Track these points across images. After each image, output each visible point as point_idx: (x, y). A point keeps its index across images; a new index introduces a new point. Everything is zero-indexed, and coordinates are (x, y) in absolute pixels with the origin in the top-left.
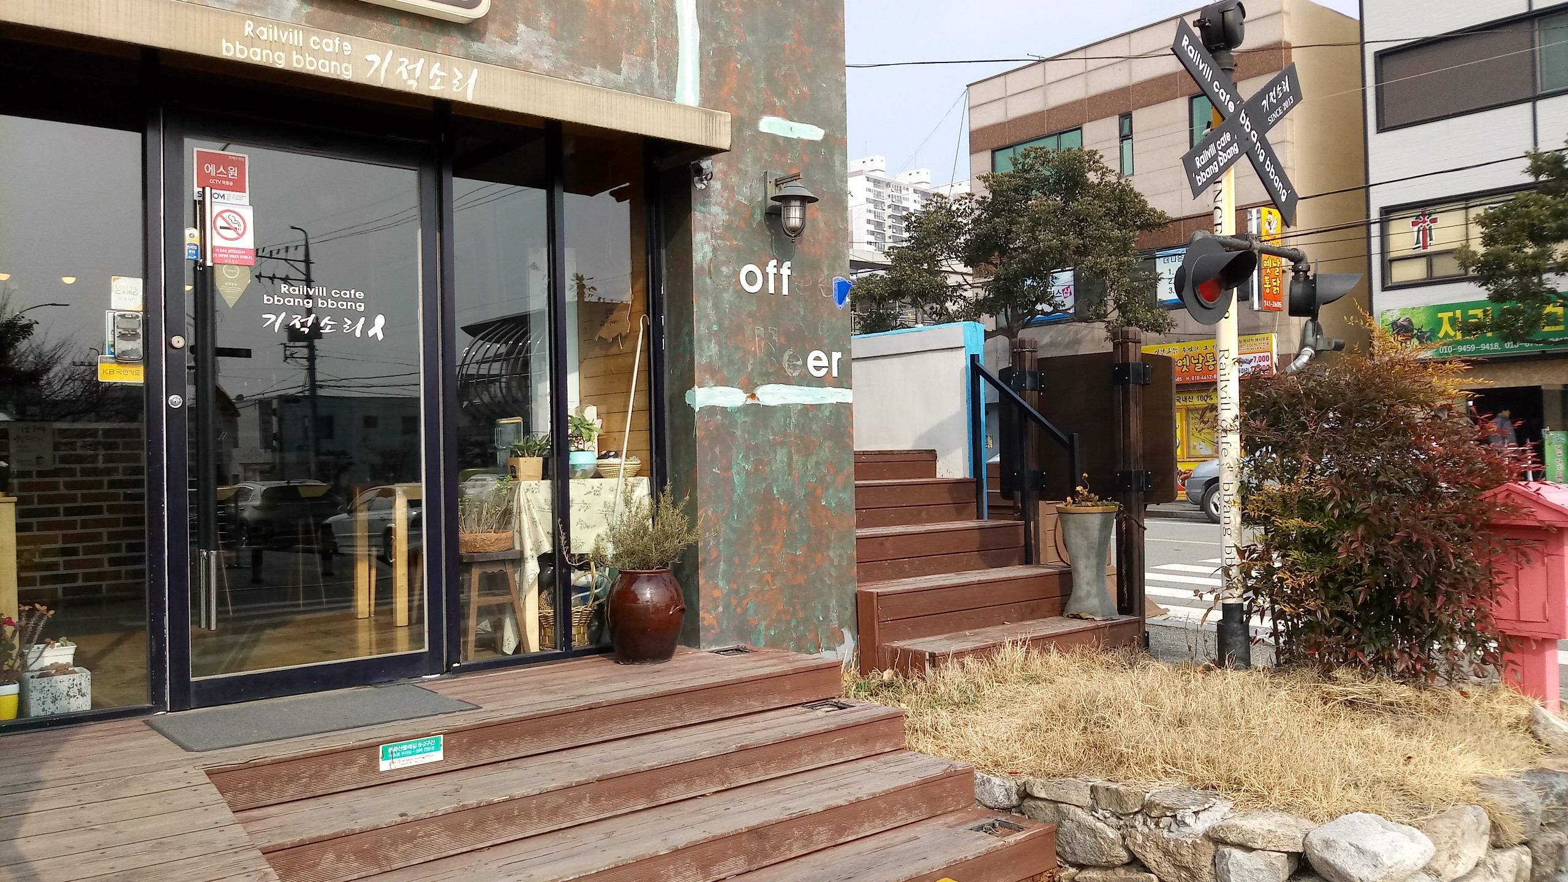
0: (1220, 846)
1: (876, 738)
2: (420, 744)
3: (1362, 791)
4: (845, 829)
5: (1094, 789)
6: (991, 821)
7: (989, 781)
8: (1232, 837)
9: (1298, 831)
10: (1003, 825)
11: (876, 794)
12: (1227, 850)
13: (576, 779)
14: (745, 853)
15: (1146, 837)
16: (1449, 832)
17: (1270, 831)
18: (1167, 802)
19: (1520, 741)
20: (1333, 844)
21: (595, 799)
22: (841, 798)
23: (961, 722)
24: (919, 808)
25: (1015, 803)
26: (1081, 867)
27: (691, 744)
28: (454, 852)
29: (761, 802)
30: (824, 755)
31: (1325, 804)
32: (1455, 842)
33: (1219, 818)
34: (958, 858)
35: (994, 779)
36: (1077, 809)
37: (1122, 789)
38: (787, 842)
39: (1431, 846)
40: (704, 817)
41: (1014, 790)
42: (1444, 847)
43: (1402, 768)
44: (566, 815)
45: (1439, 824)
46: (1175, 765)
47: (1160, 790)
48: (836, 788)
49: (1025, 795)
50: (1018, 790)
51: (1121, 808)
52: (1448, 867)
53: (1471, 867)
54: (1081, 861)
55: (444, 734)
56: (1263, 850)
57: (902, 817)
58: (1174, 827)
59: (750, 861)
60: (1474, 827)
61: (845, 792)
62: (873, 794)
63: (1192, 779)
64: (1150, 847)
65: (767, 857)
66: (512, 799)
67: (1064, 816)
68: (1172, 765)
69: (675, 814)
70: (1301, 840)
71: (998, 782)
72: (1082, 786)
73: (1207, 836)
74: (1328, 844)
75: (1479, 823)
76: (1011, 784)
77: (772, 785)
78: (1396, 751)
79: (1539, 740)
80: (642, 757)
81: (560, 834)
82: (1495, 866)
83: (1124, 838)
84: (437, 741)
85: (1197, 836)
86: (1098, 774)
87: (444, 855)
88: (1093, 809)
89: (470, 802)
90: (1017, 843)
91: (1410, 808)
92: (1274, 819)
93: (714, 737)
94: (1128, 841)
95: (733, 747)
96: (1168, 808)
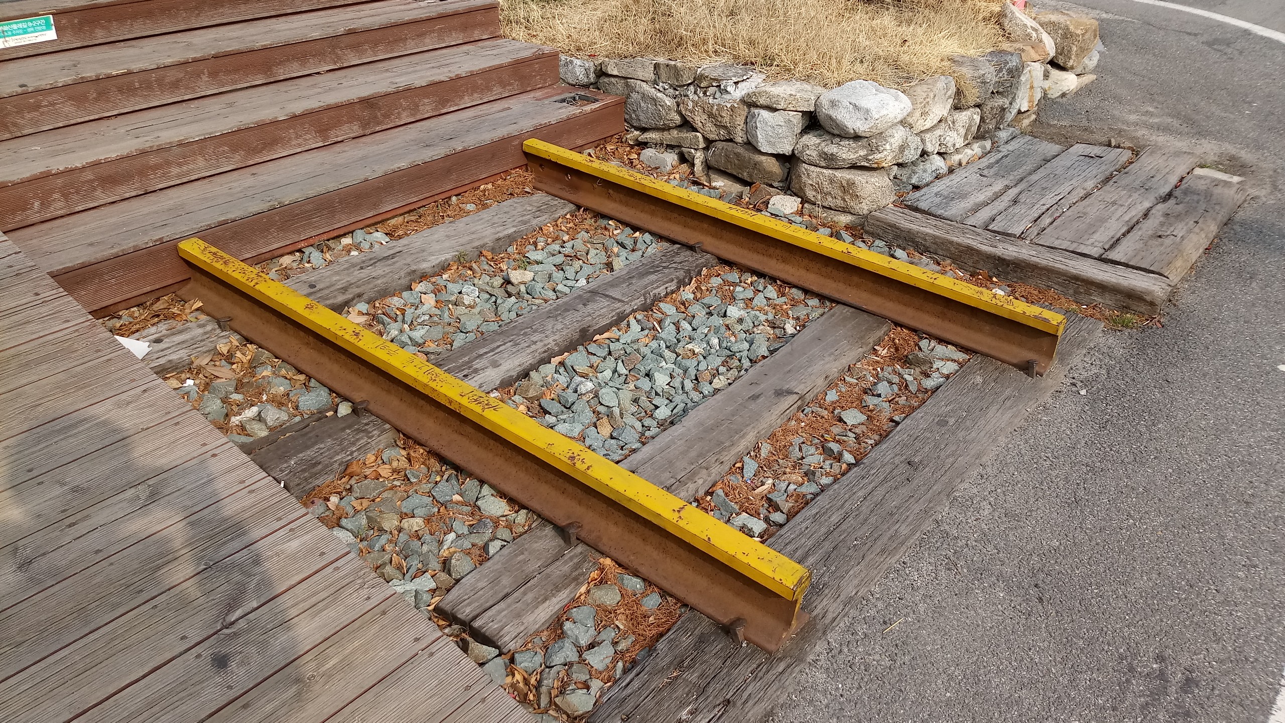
0: (752, 109)
1: (475, 26)
2: (30, 24)
3: (865, 65)
4: (448, 101)
5: (657, 66)
6: (572, 95)
7: (571, 62)
8: (762, 101)
9: (812, 95)
10: (582, 98)
11: (473, 71)
12: (756, 111)
13: (191, 55)
14: (359, 119)
15: (696, 104)
16: (925, 95)
17: (791, 95)
18: (714, 75)
19: (990, 29)
20: (837, 104)
21: (213, 74)
22: (442, 75)
23: (549, 15)
24: (511, 84)
25: (592, 80)
26: (644, 130)
27: (302, 27)
28: (82, 120)
29: (371, 78)
30: (427, 41)
31: (836, 75)
32: (928, 103)
33: (753, 87)
34: (543, 123)
35: (576, 61)
36: (642, 83)
37: (679, 65)
38: (396, 111)
39: (910, 104)
40: (320, 90)
41: (592, 70)
42: (919, 106)
43: (898, 48)
44: (187, 88)
45: (919, 90)
46: (724, 46)
47: (709, 66)
48: (439, 67)
49: (601, 73)
50: (596, 70)
51: (677, 80)
52: (919, 122)
53: (935, 122)
54: (644, 125)
55: (53, 14)
56: (784, 110)
57: (497, 91)
58: (718, 95)
59: (364, 126)
60: (943, 92)
61: (446, 70)
62: (470, 72)
63: (736, 57)
64: (698, 111)
65: (378, 124)
66: (129, 73)
67: (631, 89)
68: (722, 46)
69: (293, 88)
70: (814, 102)
71: (578, 63)
72: (647, 64)
73: (743, 101)
74: (833, 104)
75: (948, 90)
76: (590, 65)
77: (380, 65)
78: (896, 36)
79: (1004, 29)
80: (254, 38)
81: (184, 104)
82: (953, 122)
83: (678, 106)
84: (47, 20)
85: (735, 101)
86: (662, 55)
87: (72, 122)
88: (655, 83)
89: (88, 75)
90: (593, 111)
91: (899, 77)
92: (796, 86)
93: (323, 22)
94: (681, 107)
95: (341, 30)
96: (714, 80)
